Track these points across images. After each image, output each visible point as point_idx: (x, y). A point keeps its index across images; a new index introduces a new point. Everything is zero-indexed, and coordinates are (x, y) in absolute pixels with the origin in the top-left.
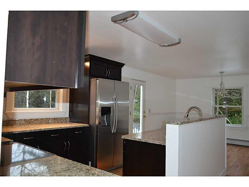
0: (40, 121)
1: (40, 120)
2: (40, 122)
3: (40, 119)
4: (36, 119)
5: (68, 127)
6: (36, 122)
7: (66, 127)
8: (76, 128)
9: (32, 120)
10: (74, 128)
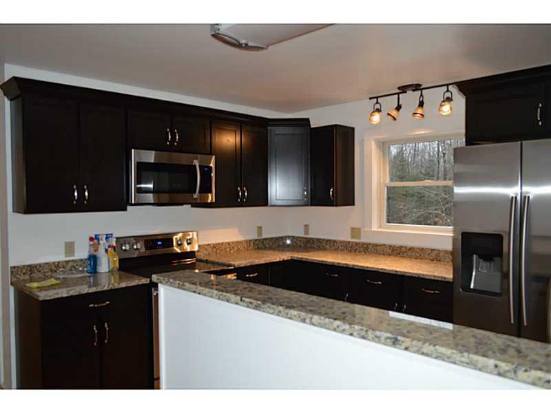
0: (418, 253)
1: (419, 250)
2: (418, 255)
3: (419, 248)
4: (410, 249)
5: (400, 272)
6: (410, 253)
7: (396, 271)
8: (419, 278)
9: (403, 249)
10: (415, 277)
